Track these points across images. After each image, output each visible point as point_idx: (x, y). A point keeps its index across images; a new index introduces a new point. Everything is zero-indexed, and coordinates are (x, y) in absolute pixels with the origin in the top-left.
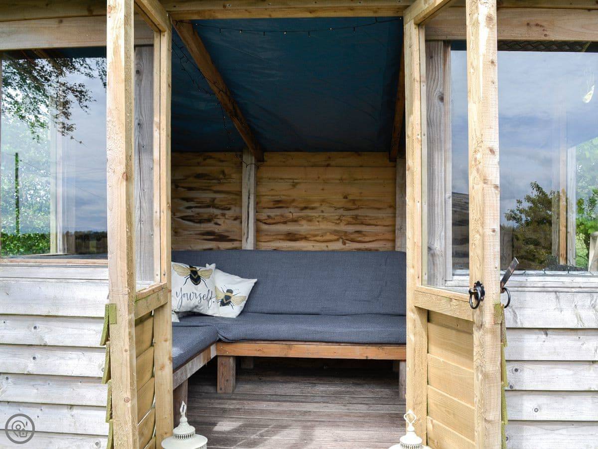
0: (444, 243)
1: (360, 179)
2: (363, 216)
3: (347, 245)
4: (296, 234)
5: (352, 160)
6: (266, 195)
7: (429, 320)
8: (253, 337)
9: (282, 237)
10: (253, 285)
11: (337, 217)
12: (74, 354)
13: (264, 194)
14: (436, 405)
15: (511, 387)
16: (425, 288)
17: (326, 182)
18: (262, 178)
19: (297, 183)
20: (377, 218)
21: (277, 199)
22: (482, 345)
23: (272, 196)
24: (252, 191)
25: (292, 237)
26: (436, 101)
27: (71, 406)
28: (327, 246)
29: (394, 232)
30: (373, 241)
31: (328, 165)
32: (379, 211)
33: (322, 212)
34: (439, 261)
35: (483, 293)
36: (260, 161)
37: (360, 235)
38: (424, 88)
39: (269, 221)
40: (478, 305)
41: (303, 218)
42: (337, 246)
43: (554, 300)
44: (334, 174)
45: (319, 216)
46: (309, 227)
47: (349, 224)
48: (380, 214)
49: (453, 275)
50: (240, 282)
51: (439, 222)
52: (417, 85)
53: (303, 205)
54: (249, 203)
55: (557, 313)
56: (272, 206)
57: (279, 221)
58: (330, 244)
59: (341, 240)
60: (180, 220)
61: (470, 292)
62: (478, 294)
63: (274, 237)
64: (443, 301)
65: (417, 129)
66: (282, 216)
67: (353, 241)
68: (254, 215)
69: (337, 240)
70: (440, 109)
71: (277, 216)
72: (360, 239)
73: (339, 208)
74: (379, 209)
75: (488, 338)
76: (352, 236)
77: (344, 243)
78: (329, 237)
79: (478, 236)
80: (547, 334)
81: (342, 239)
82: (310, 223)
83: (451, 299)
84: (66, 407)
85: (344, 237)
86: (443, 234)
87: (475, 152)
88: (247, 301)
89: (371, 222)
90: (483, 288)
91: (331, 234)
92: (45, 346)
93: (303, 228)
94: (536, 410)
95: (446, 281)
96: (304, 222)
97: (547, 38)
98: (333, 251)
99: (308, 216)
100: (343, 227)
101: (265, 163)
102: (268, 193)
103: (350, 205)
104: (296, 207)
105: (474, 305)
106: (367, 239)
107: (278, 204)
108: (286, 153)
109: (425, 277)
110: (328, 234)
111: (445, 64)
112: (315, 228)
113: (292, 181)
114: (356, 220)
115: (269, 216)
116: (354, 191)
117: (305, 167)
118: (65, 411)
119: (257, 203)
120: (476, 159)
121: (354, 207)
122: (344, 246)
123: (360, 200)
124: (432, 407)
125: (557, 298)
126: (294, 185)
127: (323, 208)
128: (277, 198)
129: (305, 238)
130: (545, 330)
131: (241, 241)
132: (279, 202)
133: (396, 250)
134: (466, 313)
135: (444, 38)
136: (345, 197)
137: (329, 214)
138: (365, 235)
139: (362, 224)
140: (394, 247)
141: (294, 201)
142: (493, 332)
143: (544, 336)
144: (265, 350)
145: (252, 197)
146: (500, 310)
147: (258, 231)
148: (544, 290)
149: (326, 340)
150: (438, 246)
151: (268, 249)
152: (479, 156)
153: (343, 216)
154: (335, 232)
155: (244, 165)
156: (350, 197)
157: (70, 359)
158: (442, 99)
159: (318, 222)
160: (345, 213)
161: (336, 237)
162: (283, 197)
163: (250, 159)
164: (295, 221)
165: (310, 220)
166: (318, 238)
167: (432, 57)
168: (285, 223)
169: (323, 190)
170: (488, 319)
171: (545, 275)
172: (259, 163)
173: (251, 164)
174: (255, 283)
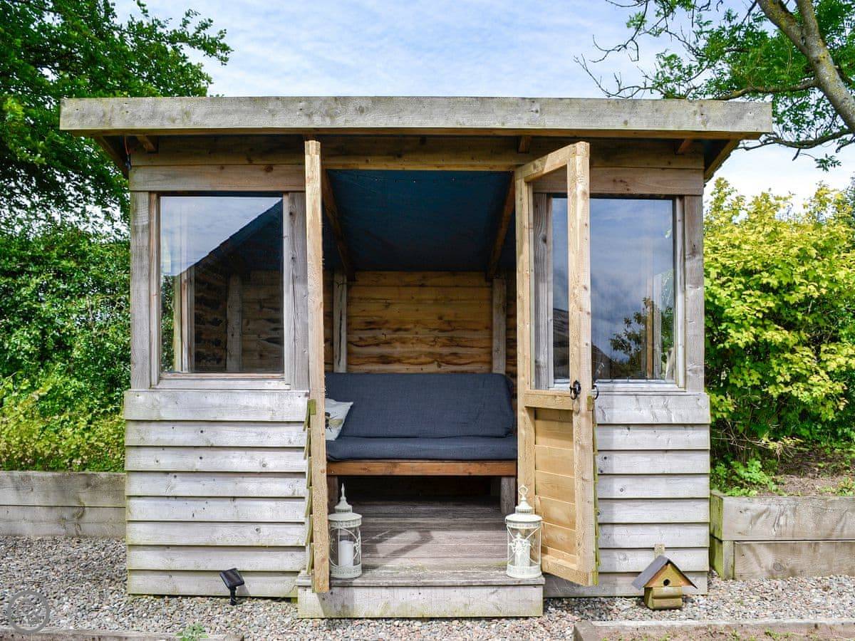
0: (547, 356)
1: (456, 300)
2: (460, 338)
3: (442, 368)
4: (388, 357)
5: (446, 280)
6: (357, 316)
7: (536, 418)
8: (358, 456)
9: (375, 360)
10: (349, 408)
11: (433, 339)
12: (238, 453)
13: (355, 315)
14: (542, 484)
15: (602, 472)
16: (534, 391)
17: (420, 302)
18: (352, 298)
19: (389, 304)
20: (472, 340)
21: (369, 321)
22: (579, 426)
23: (363, 316)
24: (344, 312)
25: (385, 360)
26: (541, 242)
27: (234, 498)
28: (422, 369)
29: (491, 353)
30: (469, 363)
31: (422, 286)
32: (476, 333)
33: (417, 333)
34: (543, 371)
35: (580, 388)
36: (352, 281)
37: (455, 357)
38: (532, 234)
39: (360, 343)
40: (576, 397)
41: (397, 340)
42: (433, 368)
43: (635, 401)
44: (428, 295)
45: (414, 337)
46: (402, 350)
47: (444, 345)
48: (476, 336)
49: (555, 383)
50: (335, 406)
51: (543, 340)
52: (526, 231)
53: (396, 327)
54: (341, 325)
55: (637, 412)
56: (363, 327)
57: (371, 343)
58: (424, 367)
59: (436, 363)
60: (265, 342)
61: (570, 388)
62: (576, 390)
63: (366, 360)
64: (549, 399)
65: (527, 267)
66: (375, 338)
67: (448, 363)
68: (347, 337)
69: (432, 362)
70: (544, 249)
71: (369, 337)
72: (455, 361)
73: (435, 330)
74: (475, 330)
75: (584, 420)
76: (448, 358)
77: (439, 366)
78: (423, 359)
79: (576, 349)
80: (629, 429)
81: (437, 361)
82: (403, 345)
83: (555, 396)
84: (229, 499)
85: (440, 359)
86: (546, 349)
87: (574, 288)
88: (344, 425)
89: (468, 344)
90: (579, 385)
91: (425, 355)
92: (212, 447)
93: (397, 350)
94: (622, 490)
95: (549, 387)
96: (398, 344)
97: (629, 192)
98: (429, 374)
99: (401, 338)
100: (438, 349)
101: (356, 282)
102: (361, 314)
103: (445, 327)
104: (389, 328)
105: (573, 397)
106: (463, 361)
107: (371, 325)
108: (378, 272)
109: (533, 383)
110: (423, 356)
111: (547, 212)
112: (409, 350)
113: (384, 301)
114: (452, 342)
115: (360, 338)
116: (448, 312)
117: (398, 286)
118: (228, 502)
119: (348, 324)
120: (574, 294)
121: (450, 328)
122: (439, 369)
123: (455, 321)
124: (539, 487)
125: (637, 400)
126: (388, 306)
127: (417, 330)
128: (369, 319)
129: (399, 361)
130: (628, 426)
131: (333, 364)
132: (370, 323)
133: (494, 371)
134: (567, 405)
135: (546, 191)
136: (440, 318)
137: (423, 336)
138: (461, 358)
139: (458, 346)
140: (491, 369)
141: (387, 322)
142: (587, 416)
143: (627, 431)
144: (371, 469)
145: (344, 318)
146: (591, 401)
147: (349, 353)
148: (627, 394)
149: (431, 457)
150: (542, 359)
151: (362, 371)
152: (576, 291)
153: (439, 337)
154: (431, 354)
155: (336, 285)
156: (446, 318)
157: (234, 457)
158: (545, 240)
159: (413, 343)
160: (441, 334)
161: (431, 360)
162: (375, 318)
163: (342, 279)
164: (388, 343)
165: (403, 342)
166: (412, 361)
167: (537, 206)
168: (377, 345)
169: (417, 310)
170: (583, 406)
171: (628, 382)
172: (350, 283)
173: (343, 284)
174: (351, 407)
